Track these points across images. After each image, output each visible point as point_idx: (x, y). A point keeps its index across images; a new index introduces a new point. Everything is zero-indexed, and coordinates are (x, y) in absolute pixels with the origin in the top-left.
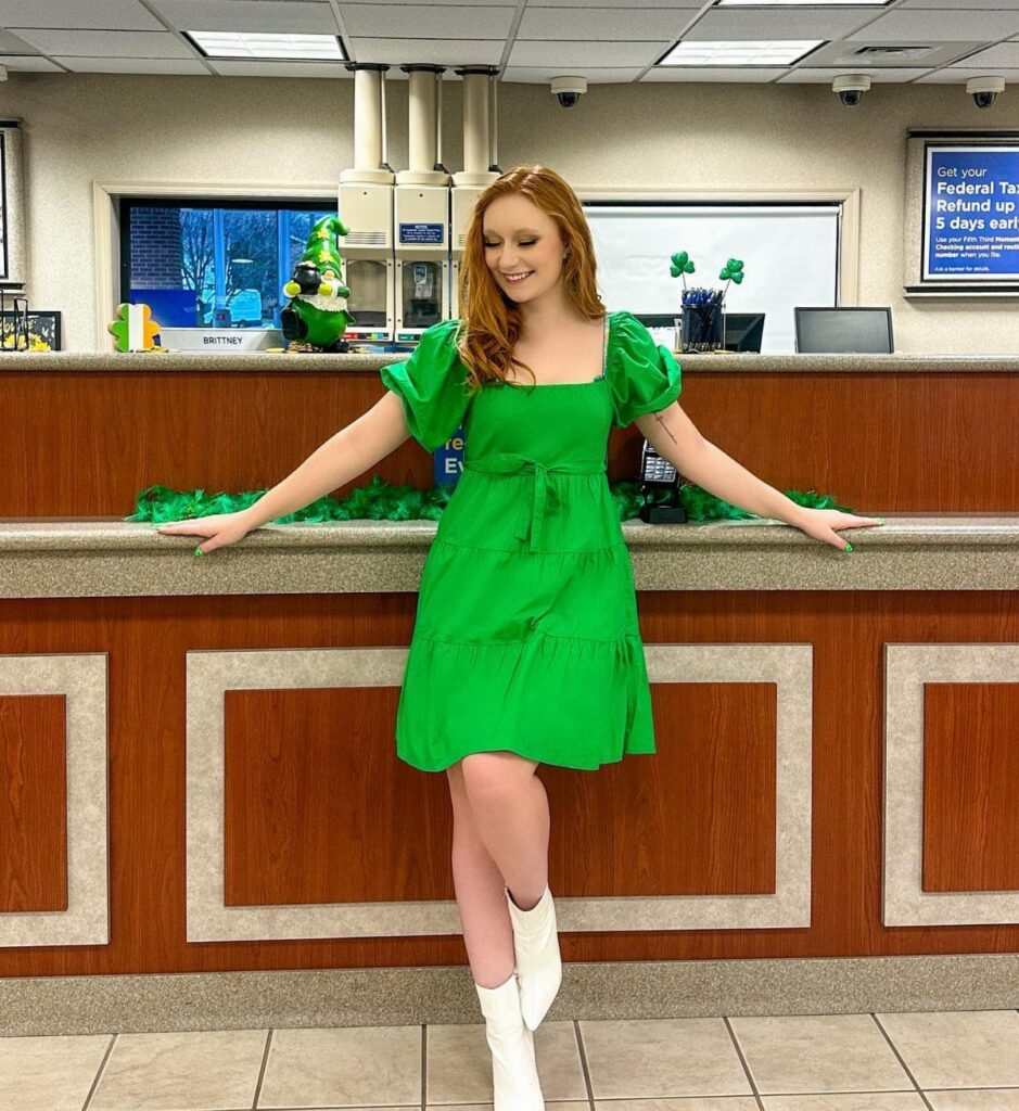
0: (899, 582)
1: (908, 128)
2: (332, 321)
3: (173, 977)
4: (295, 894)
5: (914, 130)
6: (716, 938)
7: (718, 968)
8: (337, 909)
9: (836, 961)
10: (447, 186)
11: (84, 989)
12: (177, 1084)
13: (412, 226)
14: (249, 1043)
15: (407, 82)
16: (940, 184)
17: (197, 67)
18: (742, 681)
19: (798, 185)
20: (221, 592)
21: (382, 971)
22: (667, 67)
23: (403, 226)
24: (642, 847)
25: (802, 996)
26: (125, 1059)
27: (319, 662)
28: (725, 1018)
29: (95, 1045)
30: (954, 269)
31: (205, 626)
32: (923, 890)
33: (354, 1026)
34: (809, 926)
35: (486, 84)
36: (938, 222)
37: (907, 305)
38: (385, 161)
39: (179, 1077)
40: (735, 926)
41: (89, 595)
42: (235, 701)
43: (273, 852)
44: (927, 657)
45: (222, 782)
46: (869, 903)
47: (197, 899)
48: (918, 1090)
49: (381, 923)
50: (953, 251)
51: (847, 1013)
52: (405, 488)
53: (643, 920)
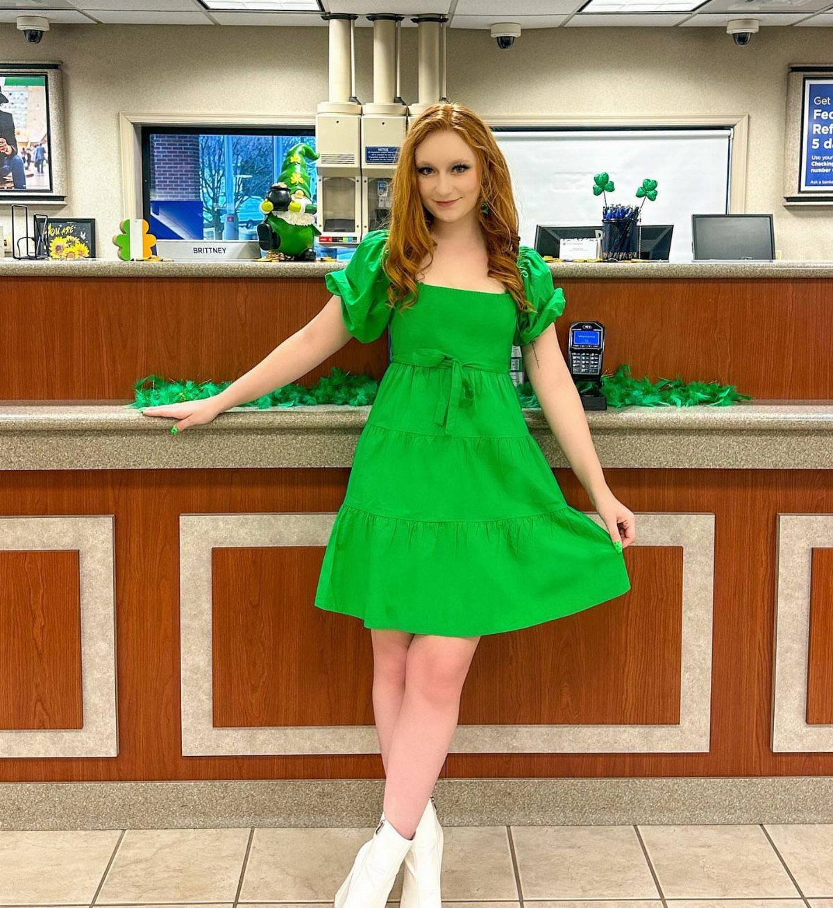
0: (792, 462)
1: (789, 64)
2: (302, 234)
3: (171, 784)
4: (272, 718)
5: (795, 66)
6: (628, 759)
7: (630, 785)
8: (307, 731)
9: (731, 780)
10: (405, 115)
11: (98, 793)
12: (173, 877)
13: (376, 149)
14: (234, 839)
15: (372, 29)
16: (816, 111)
17: (201, 18)
18: (653, 544)
19: (698, 112)
20: (207, 467)
21: (344, 782)
22: (588, 14)
23: (368, 149)
24: (565, 684)
25: (701, 809)
26: (130, 854)
27: (291, 525)
28: (635, 826)
29: (107, 839)
30: (826, 182)
31: (197, 494)
32: (807, 721)
33: (321, 827)
34: (708, 751)
35: (438, 29)
36: (814, 143)
37: (787, 212)
38: (353, 95)
39: (174, 871)
40: (645, 750)
41: (97, 468)
42: (220, 556)
43: (253, 682)
44: (815, 525)
45: (211, 624)
46: (760, 733)
47: (190, 721)
48: (803, 897)
49: (344, 743)
50: (825, 167)
51: (739, 824)
52: (363, 378)
53: (566, 744)
